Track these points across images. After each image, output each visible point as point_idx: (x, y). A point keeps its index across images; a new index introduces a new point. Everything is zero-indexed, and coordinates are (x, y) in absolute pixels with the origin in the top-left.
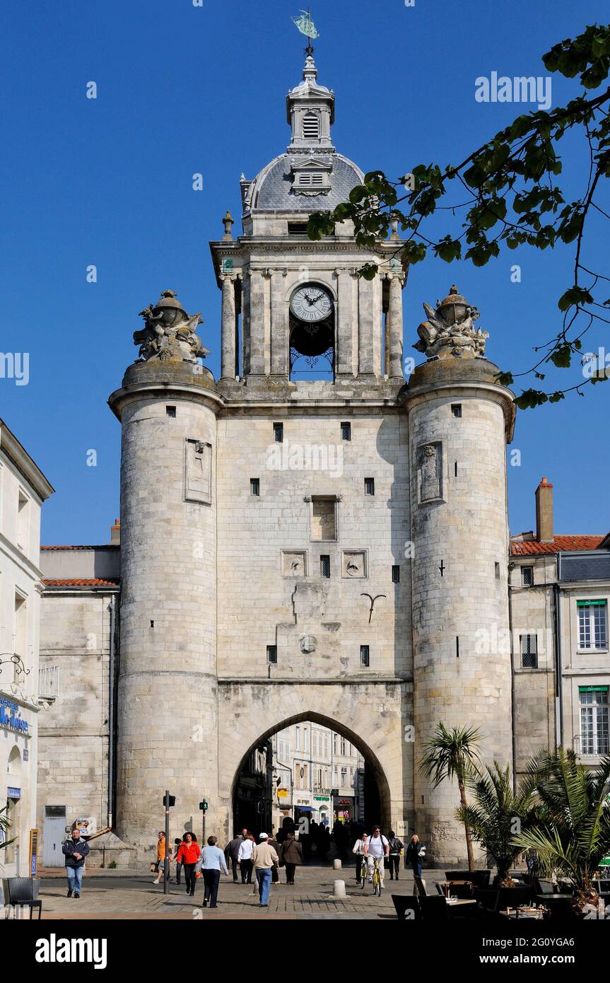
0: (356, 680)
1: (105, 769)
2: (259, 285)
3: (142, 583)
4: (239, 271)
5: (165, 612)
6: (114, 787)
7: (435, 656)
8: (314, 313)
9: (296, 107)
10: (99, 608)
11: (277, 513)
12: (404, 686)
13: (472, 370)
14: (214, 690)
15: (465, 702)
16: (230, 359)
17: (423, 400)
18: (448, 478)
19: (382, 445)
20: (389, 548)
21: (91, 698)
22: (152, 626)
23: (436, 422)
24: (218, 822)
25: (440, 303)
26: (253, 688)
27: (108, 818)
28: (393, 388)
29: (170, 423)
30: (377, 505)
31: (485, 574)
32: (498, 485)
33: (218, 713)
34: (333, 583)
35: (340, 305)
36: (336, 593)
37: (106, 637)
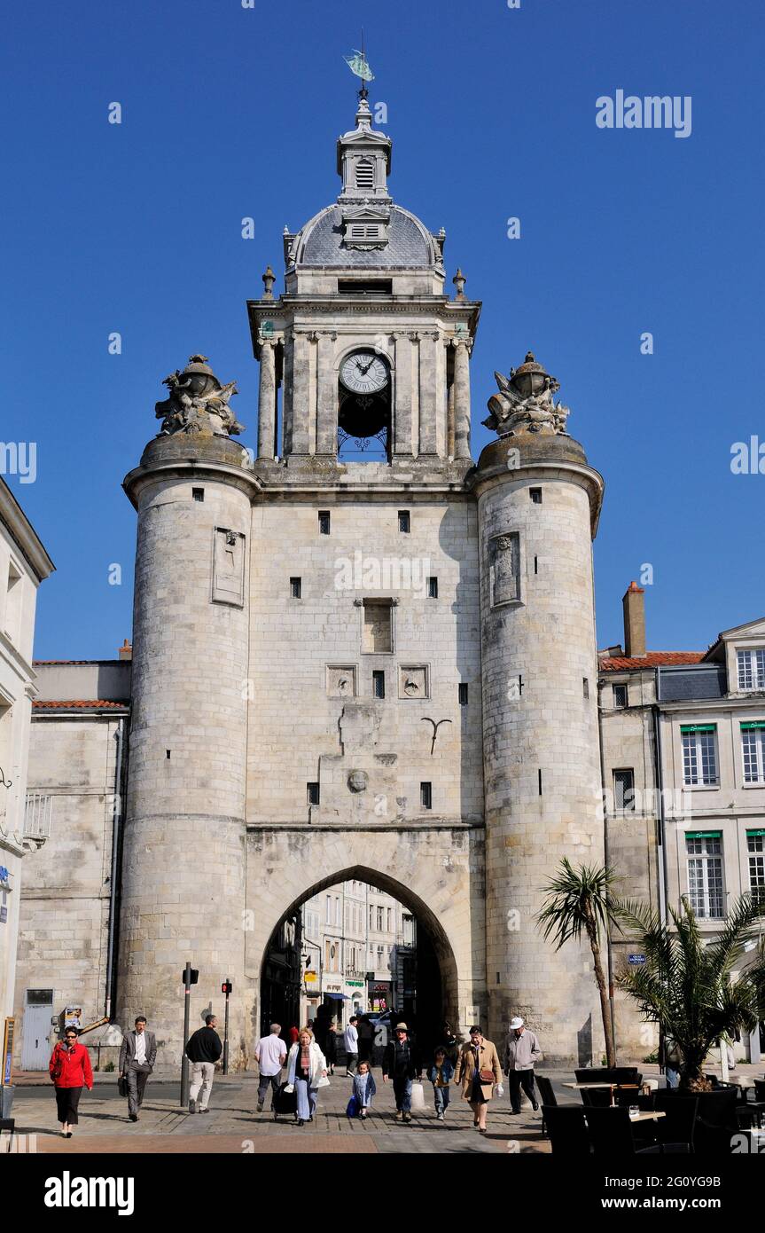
0: (415, 825)
1: (105, 941)
2: (303, 351)
3: (158, 704)
4: (281, 334)
5: (185, 739)
6: (115, 965)
7: (512, 794)
8: (368, 383)
9: (348, 153)
10: (104, 735)
11: (322, 619)
12: (473, 832)
13: (554, 448)
14: (242, 838)
15: (549, 851)
16: (268, 436)
17: (496, 483)
18: (527, 576)
19: (446, 537)
20: (454, 661)
21: (89, 849)
22: (169, 757)
23: (511, 509)
24: (243, 1009)
25: (514, 372)
26: (289, 837)
27: (106, 1006)
28: (460, 471)
29: (197, 508)
30: (442, 609)
31: (572, 693)
32: (584, 585)
33: (246, 868)
34: (387, 706)
35: (398, 375)
36: (391, 717)
37: (111, 773)
